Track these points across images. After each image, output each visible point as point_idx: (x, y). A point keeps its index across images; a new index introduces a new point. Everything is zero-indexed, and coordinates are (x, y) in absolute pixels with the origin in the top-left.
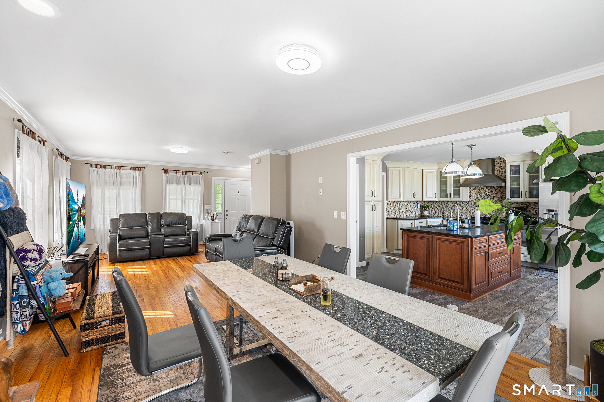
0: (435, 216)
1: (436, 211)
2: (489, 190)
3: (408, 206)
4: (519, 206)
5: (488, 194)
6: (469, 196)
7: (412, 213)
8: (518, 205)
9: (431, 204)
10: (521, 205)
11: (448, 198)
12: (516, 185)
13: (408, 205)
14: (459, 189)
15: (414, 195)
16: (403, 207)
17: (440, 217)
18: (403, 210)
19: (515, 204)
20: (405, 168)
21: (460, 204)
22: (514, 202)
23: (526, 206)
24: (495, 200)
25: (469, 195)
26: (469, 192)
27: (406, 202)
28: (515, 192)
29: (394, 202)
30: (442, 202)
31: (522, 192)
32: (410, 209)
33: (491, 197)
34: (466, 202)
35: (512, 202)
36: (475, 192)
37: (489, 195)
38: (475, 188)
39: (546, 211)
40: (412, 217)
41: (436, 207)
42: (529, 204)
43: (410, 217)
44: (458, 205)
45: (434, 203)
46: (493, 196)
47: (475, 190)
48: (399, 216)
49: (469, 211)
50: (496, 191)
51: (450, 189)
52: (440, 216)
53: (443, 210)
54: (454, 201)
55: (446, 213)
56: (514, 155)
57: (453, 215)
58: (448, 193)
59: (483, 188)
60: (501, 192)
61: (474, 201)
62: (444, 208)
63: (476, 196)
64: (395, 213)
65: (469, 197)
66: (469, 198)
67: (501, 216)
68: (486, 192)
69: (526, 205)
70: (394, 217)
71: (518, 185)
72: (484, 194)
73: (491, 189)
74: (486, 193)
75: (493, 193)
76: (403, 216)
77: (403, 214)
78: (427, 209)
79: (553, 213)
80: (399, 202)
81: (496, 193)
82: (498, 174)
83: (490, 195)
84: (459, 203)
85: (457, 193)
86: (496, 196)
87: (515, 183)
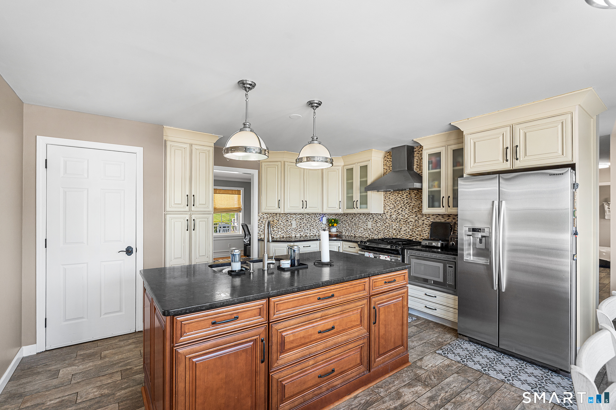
0: (346, 235)
1: (347, 227)
2: (407, 196)
3: (305, 221)
4: (445, 221)
5: (406, 202)
6: (383, 205)
7: (311, 231)
8: (443, 219)
9: (342, 217)
10: (448, 219)
11: (356, 208)
12: (436, 186)
13: (305, 219)
15: (304, 204)
16: (294, 222)
17: (351, 237)
18: (294, 226)
19: (440, 217)
20: (286, 163)
21: (373, 218)
22: (439, 215)
23: (454, 221)
24: (415, 211)
25: (383, 203)
26: (383, 199)
27: (300, 215)
28: (434, 200)
29: (275, 215)
30: (354, 215)
31: (443, 197)
32: (308, 225)
33: (409, 206)
34: (380, 215)
35: (436, 214)
36: (390, 200)
37: (407, 203)
38: (390, 194)
39: (469, 231)
40: (311, 237)
41: (348, 222)
43: (308, 237)
44: (371, 219)
45: (345, 217)
46: (412, 204)
47: (391, 197)
48: (285, 236)
49: (384, 228)
50: (416, 197)
51: (357, 196)
52: (351, 235)
53: (355, 227)
54: (367, 214)
55: (357, 230)
56: (432, 136)
57: (366, 235)
58: (354, 201)
59: (400, 193)
61: (389, 214)
62: (356, 223)
63: (392, 206)
64: (277, 232)
65: (383, 207)
66: (383, 209)
67: (422, 237)
68: (404, 199)
69: (454, 219)
70: (275, 237)
71: (439, 186)
72: (402, 202)
73: (409, 194)
74: (404, 200)
75: (413, 200)
76: (294, 236)
77: (294, 232)
78: (335, 225)
79: (479, 235)
80: (285, 215)
81: (415, 200)
82: (418, 170)
83: (409, 204)
84: (372, 216)
85: (364, 201)
86: (415, 205)
87: (436, 183)
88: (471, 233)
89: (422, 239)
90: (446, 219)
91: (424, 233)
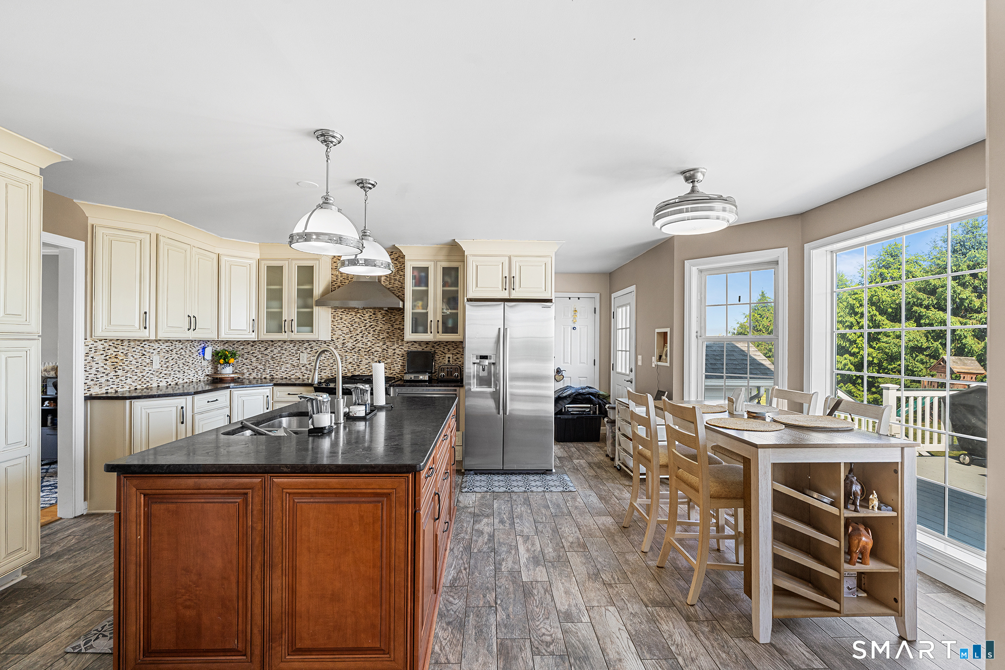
0: (251, 377)
1: (254, 364)
2: (371, 317)
3: (174, 356)
4: (423, 349)
5: (368, 325)
6: (331, 329)
7: (186, 374)
8: (420, 347)
9: (242, 347)
10: (426, 347)
11: (285, 332)
12: (420, 307)
13: (175, 351)
14: (312, 313)
15: (192, 322)
16: (156, 359)
17: (264, 380)
18: (156, 366)
19: (417, 345)
20: (161, 239)
21: (311, 348)
22: (415, 342)
23: (433, 349)
24: (382, 337)
25: (330, 326)
26: (330, 319)
27: (167, 344)
28: (420, 323)
29: (119, 342)
30: (270, 343)
31: (431, 321)
32: (180, 362)
33: (374, 331)
34: (325, 342)
35: (411, 342)
36: (343, 321)
37: (370, 326)
38: (343, 312)
39: (477, 359)
40: (185, 385)
41: (255, 355)
42: (438, 345)
43: (180, 387)
44: (306, 348)
45: (249, 346)
46: (379, 328)
47: (344, 316)
48: (139, 387)
49: (332, 361)
50: (384, 319)
51: (290, 310)
52: (264, 376)
53: (271, 362)
54: (298, 341)
55: (278, 368)
56: (420, 245)
57: (297, 374)
58: (285, 321)
59: (358, 313)
60: (392, 322)
61: (341, 341)
62: (274, 356)
63: (346, 330)
64: (123, 378)
65: (330, 331)
66: (330, 334)
67: (392, 372)
68: (365, 320)
69: (433, 347)
70: (119, 390)
71: (426, 306)
72: (362, 325)
73: (374, 314)
74: (365, 322)
75: (379, 322)
76: (155, 385)
77: (156, 378)
78: (232, 361)
79: (486, 362)
80: (138, 343)
81: (383, 322)
82: (387, 283)
83: (373, 328)
84: (310, 345)
85: (306, 321)
86: (383, 329)
87: (420, 303)
88: (478, 361)
89: (392, 373)
90: (424, 348)
91: (396, 365)
